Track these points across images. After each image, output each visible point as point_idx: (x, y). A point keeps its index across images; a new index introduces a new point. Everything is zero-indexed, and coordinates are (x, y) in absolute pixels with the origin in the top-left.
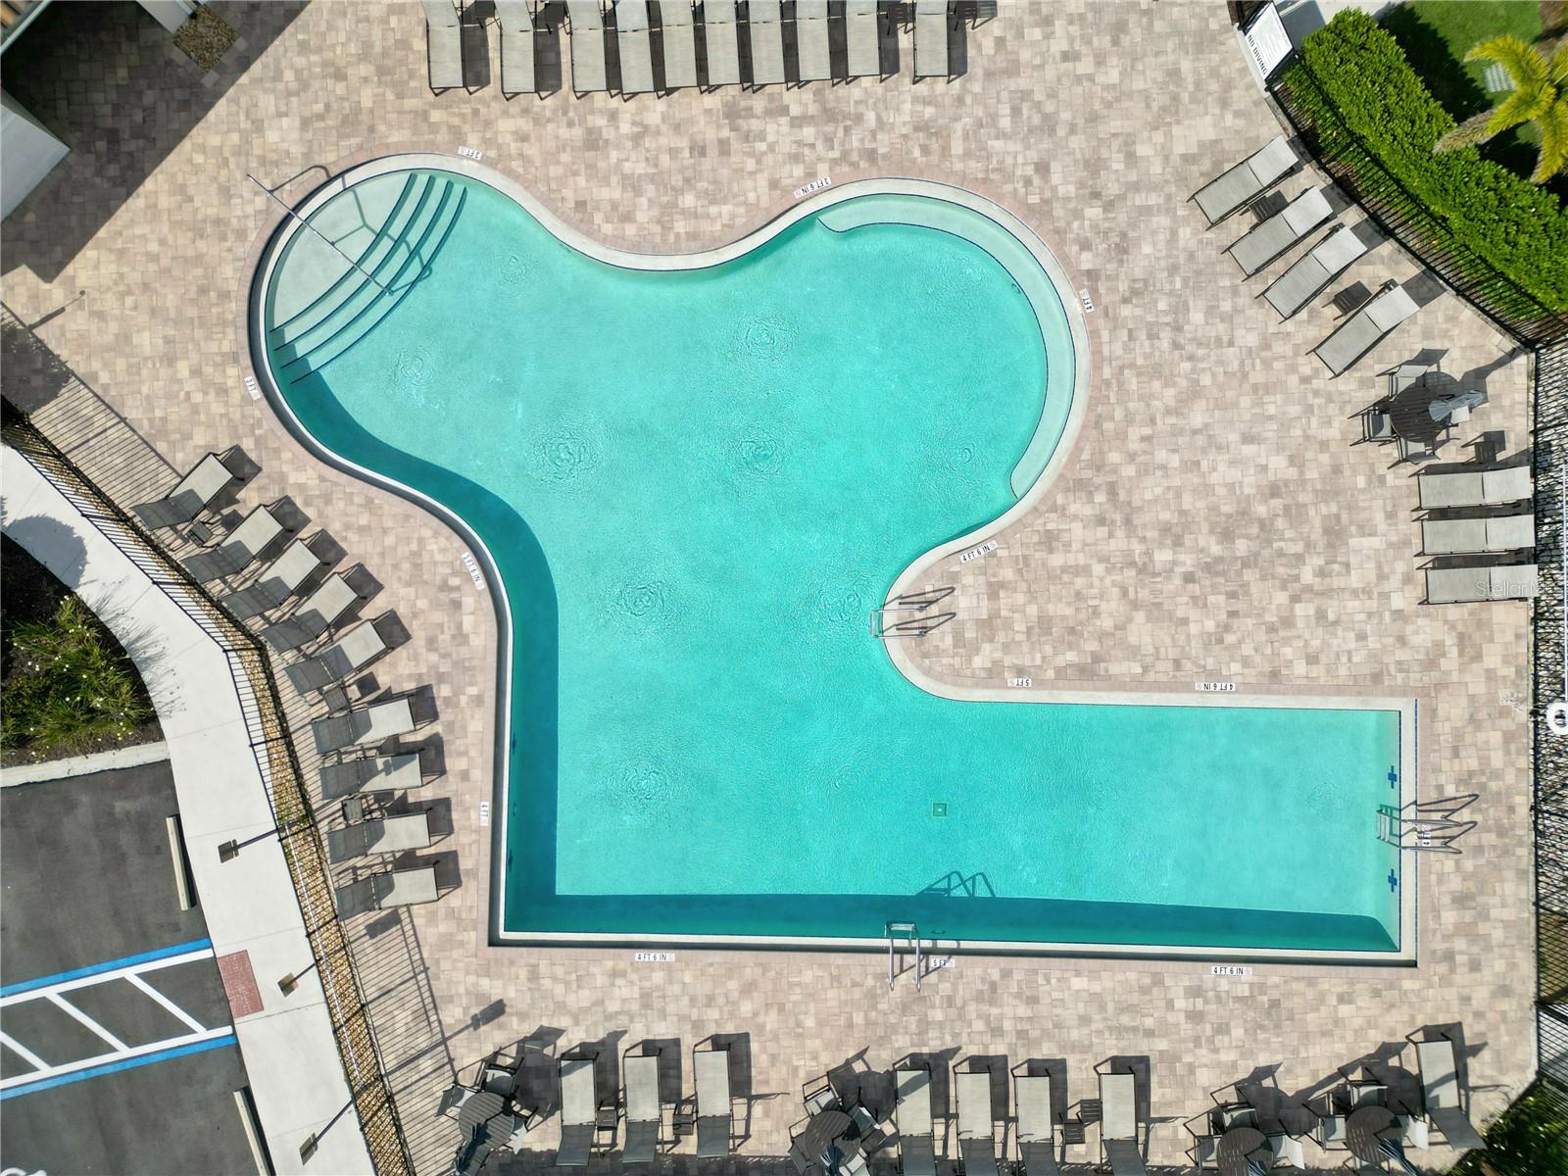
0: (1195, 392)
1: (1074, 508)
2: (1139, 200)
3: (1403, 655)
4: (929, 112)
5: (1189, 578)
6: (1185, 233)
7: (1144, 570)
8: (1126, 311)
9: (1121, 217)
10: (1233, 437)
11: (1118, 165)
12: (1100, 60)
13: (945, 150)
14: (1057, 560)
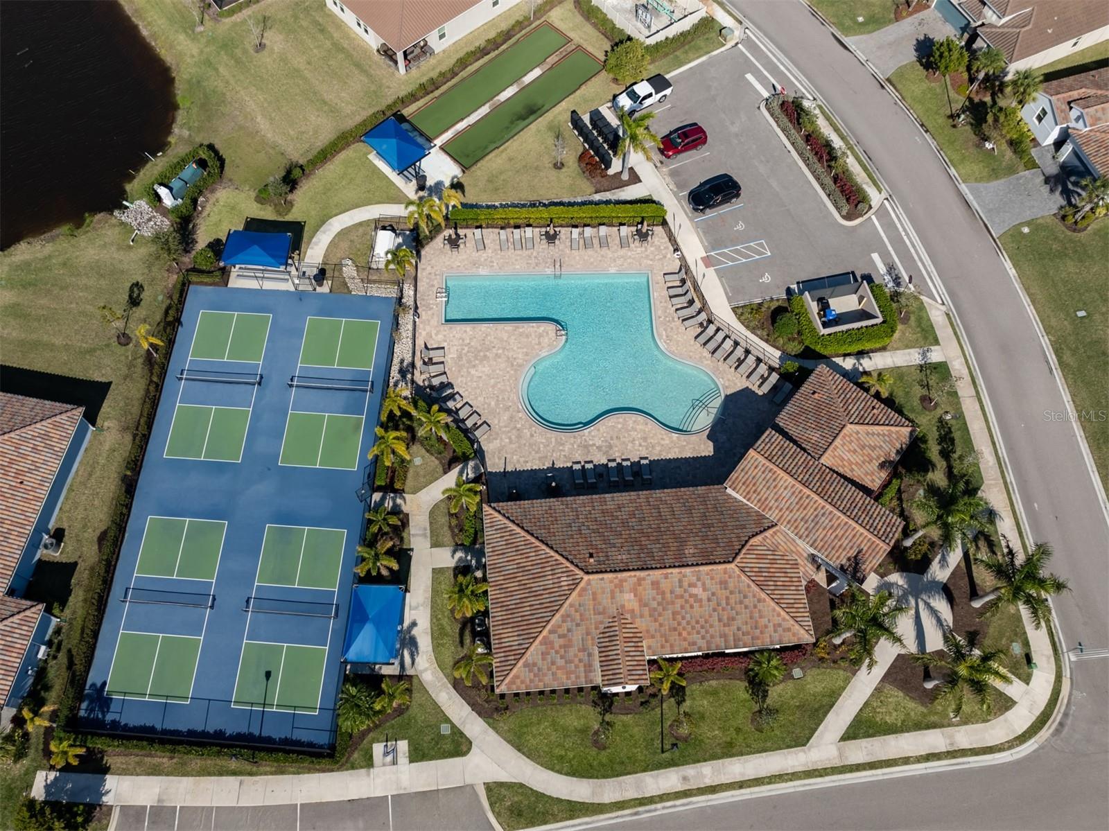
0: (493, 387)
1: (521, 361)
2: (507, 429)
3: (445, 333)
4: (561, 448)
5: (494, 347)
6: (496, 422)
7: (504, 349)
8: (510, 404)
9: (512, 425)
10: (484, 377)
11: (513, 437)
12: (518, 461)
13: (556, 440)
14: (525, 350)
